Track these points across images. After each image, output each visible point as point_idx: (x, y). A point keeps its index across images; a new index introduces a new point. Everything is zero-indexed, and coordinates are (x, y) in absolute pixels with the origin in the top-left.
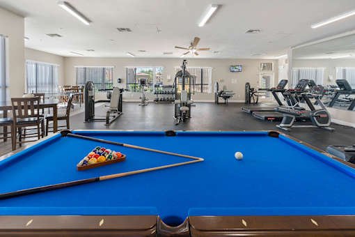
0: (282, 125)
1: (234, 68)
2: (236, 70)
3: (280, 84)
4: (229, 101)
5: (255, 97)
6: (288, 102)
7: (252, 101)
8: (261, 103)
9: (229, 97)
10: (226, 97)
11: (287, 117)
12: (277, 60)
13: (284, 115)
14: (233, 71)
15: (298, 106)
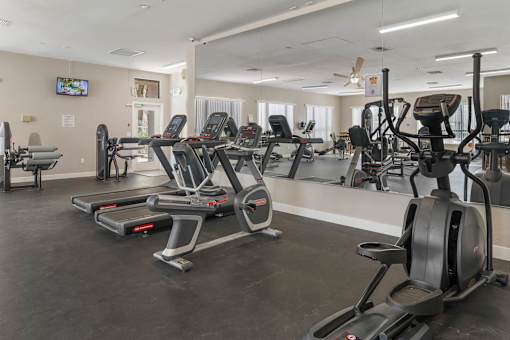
0: (168, 252)
1: (68, 84)
2: (72, 92)
3: (171, 125)
4: (46, 176)
5: (121, 162)
6: (186, 176)
7: (113, 172)
8: (133, 175)
9: (45, 167)
10: (37, 168)
11: (184, 223)
12: (168, 76)
13: (176, 217)
14: (64, 94)
15: (209, 183)
